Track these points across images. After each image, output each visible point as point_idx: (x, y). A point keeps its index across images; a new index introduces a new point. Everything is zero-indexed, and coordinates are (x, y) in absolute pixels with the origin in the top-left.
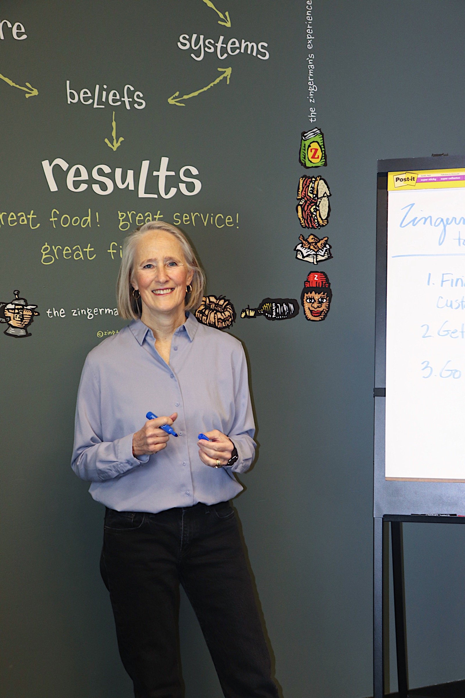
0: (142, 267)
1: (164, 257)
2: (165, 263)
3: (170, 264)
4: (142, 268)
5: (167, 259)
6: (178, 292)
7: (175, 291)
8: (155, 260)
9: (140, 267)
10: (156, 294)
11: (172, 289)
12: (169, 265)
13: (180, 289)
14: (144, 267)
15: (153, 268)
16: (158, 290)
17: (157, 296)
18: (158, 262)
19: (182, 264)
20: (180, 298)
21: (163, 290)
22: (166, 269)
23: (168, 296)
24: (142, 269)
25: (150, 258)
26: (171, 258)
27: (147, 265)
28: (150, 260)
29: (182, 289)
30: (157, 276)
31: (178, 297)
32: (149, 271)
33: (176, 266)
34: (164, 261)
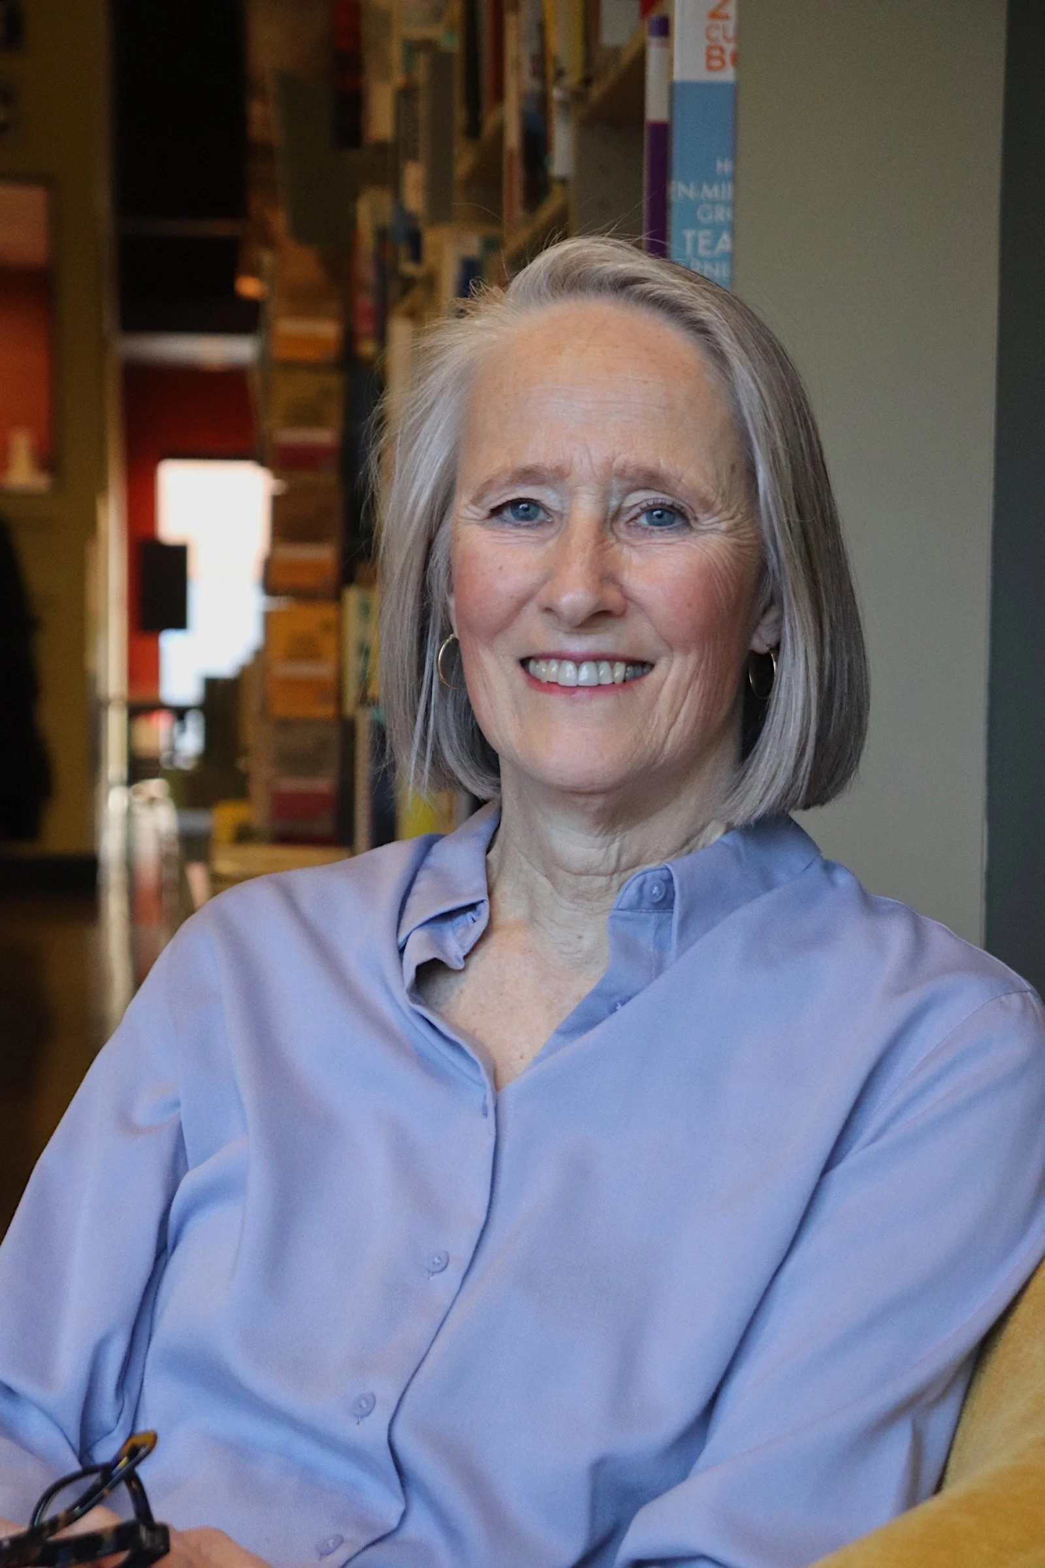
0: (482, 508)
1: (609, 463)
2: (614, 503)
3: (649, 510)
4: (485, 513)
5: (632, 479)
6: (666, 691)
7: (654, 676)
8: (557, 476)
9: (473, 508)
10: (535, 682)
11: (640, 666)
12: (643, 520)
13: (687, 675)
14: (496, 512)
15: (541, 523)
16: (547, 657)
17: (543, 696)
18: (572, 494)
19: (723, 526)
20: (679, 725)
21: (578, 661)
22: (618, 540)
23: (602, 704)
24: (482, 522)
25: (529, 459)
26: (651, 479)
27: (514, 504)
28: (529, 475)
29: (695, 675)
30: (549, 577)
31: (665, 721)
32: (516, 540)
33: (687, 530)
34: (606, 494)
